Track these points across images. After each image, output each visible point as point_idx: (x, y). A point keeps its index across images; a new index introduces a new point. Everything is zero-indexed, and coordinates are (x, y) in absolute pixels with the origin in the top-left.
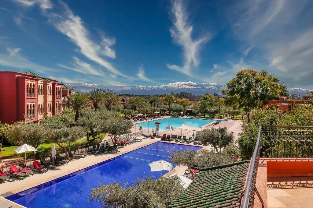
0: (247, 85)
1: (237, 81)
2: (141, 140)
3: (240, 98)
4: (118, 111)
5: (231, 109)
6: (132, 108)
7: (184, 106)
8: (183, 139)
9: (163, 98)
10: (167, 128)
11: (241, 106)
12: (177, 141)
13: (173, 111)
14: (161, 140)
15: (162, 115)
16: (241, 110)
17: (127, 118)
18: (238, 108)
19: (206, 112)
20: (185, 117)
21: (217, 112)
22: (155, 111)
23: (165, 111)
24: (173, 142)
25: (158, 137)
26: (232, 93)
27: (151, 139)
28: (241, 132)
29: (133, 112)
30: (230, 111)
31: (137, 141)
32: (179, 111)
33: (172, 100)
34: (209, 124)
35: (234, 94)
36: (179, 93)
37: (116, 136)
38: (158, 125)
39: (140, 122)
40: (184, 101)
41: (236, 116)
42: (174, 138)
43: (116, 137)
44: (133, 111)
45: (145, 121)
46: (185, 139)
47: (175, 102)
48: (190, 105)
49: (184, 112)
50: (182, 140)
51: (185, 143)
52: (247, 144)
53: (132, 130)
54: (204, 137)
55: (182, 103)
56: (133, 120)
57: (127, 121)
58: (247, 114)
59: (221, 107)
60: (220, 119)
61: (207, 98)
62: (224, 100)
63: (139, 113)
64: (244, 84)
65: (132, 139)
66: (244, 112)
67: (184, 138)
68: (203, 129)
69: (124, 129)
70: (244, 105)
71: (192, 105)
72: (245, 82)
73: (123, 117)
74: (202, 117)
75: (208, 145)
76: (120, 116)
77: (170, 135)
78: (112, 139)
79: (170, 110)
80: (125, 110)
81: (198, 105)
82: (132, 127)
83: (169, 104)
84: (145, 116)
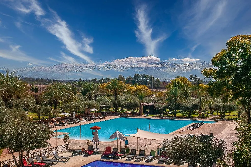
0: (244, 60)
1: (229, 55)
2: (67, 159)
3: (233, 83)
4: (26, 108)
5: (219, 101)
6: (50, 104)
7: (141, 98)
8: (140, 155)
9: (105, 85)
10: (111, 138)
11: (236, 96)
12: (129, 159)
13: (123, 107)
14: (102, 158)
15: (104, 115)
16: (236, 103)
17: (42, 121)
18: (232, 100)
19: (178, 107)
20: (143, 116)
21: (196, 107)
22: (90, 107)
23: (108, 107)
24: (123, 160)
25: (96, 153)
26: (220, 74)
27: (85, 156)
28: (236, 140)
29: (52, 110)
30: (218, 106)
31: (60, 160)
32: (131, 106)
33: (121, 88)
34: (183, 128)
35: (224, 77)
36: (133, 76)
37: (22, 152)
38: (97, 132)
39: (65, 127)
40: (140, 90)
41: (228, 114)
42: (124, 153)
43: (22, 154)
44: (53, 108)
45: (74, 125)
46: (144, 155)
47: (125, 91)
48: (150, 96)
49: (140, 109)
50: (139, 157)
51: (144, 161)
52: (246, 161)
53: (52, 141)
54: (175, 150)
55: (137, 93)
56: (53, 124)
57: (42, 126)
58: (246, 110)
59: (202, 98)
60: (202, 120)
61: (178, 83)
62: (207, 86)
63: (63, 111)
64: (240, 59)
65: (50, 158)
66: (241, 106)
67: (142, 152)
68: (173, 137)
69: (36, 140)
70: (240, 94)
71: (155, 96)
72: (241, 57)
73: (34, 119)
74: (171, 117)
75: (183, 163)
76: (29, 116)
77: (117, 149)
78: (15, 159)
79: (116, 105)
80: (38, 106)
81: (165, 96)
82: (51, 136)
83: (116, 95)
84: (74, 116)
